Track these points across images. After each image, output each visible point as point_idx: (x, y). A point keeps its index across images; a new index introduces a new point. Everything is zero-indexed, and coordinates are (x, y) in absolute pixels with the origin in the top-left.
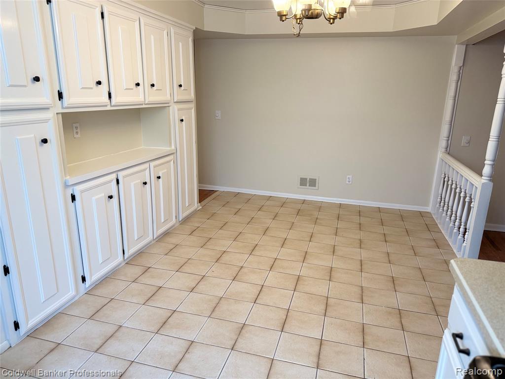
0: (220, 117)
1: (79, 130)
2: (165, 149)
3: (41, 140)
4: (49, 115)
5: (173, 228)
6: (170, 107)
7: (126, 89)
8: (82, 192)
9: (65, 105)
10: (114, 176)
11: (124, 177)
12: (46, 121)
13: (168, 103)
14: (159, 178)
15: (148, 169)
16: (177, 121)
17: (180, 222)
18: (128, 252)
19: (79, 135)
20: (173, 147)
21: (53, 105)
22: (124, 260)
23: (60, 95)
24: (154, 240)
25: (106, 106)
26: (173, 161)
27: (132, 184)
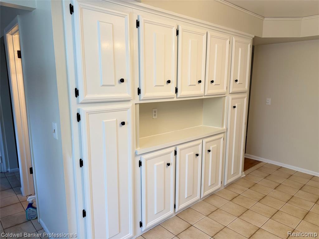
0: (270, 104)
1: (156, 113)
2: (219, 129)
3: (121, 123)
4: (129, 105)
5: (218, 191)
6: (226, 97)
7: (190, 85)
8: (147, 160)
9: (142, 98)
10: (173, 149)
11: (181, 150)
12: (126, 109)
13: (225, 94)
14: (209, 151)
15: (201, 145)
16: (230, 107)
17: (224, 186)
18: (179, 207)
19: (156, 117)
20: (225, 127)
21: (132, 98)
22: (175, 213)
23: (139, 91)
24: (201, 199)
25: (173, 98)
26: (223, 138)
27: (187, 155)
